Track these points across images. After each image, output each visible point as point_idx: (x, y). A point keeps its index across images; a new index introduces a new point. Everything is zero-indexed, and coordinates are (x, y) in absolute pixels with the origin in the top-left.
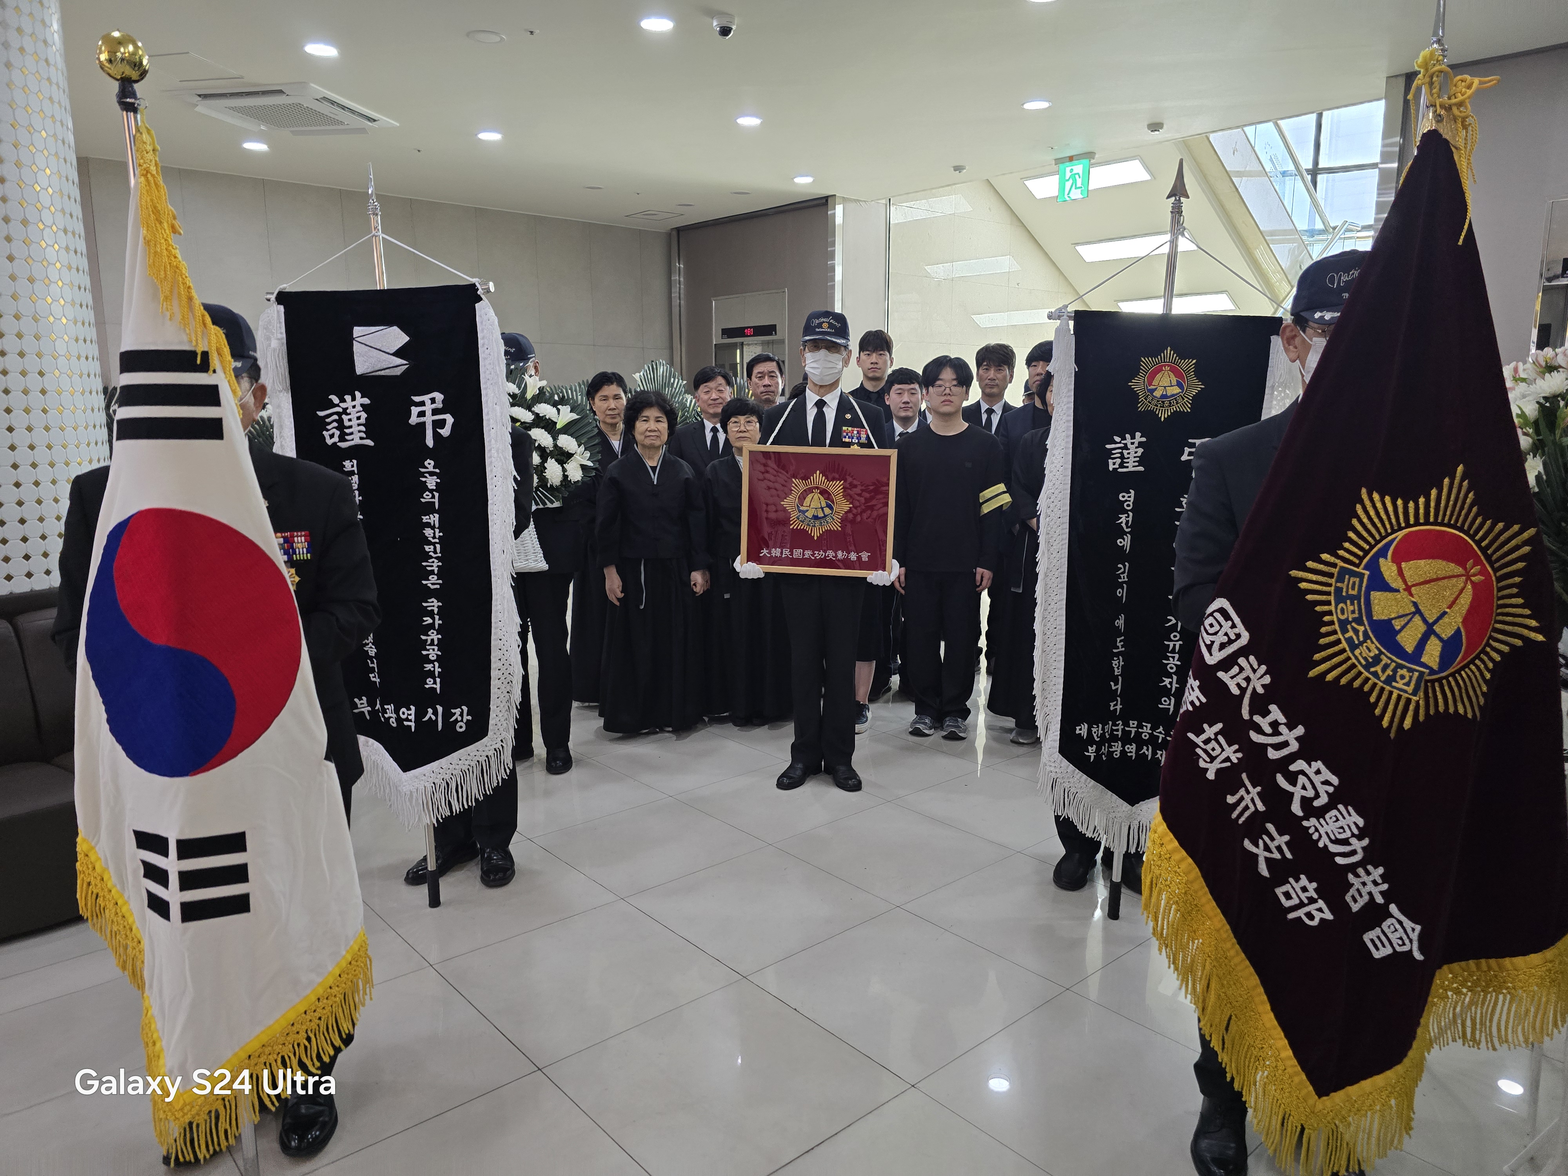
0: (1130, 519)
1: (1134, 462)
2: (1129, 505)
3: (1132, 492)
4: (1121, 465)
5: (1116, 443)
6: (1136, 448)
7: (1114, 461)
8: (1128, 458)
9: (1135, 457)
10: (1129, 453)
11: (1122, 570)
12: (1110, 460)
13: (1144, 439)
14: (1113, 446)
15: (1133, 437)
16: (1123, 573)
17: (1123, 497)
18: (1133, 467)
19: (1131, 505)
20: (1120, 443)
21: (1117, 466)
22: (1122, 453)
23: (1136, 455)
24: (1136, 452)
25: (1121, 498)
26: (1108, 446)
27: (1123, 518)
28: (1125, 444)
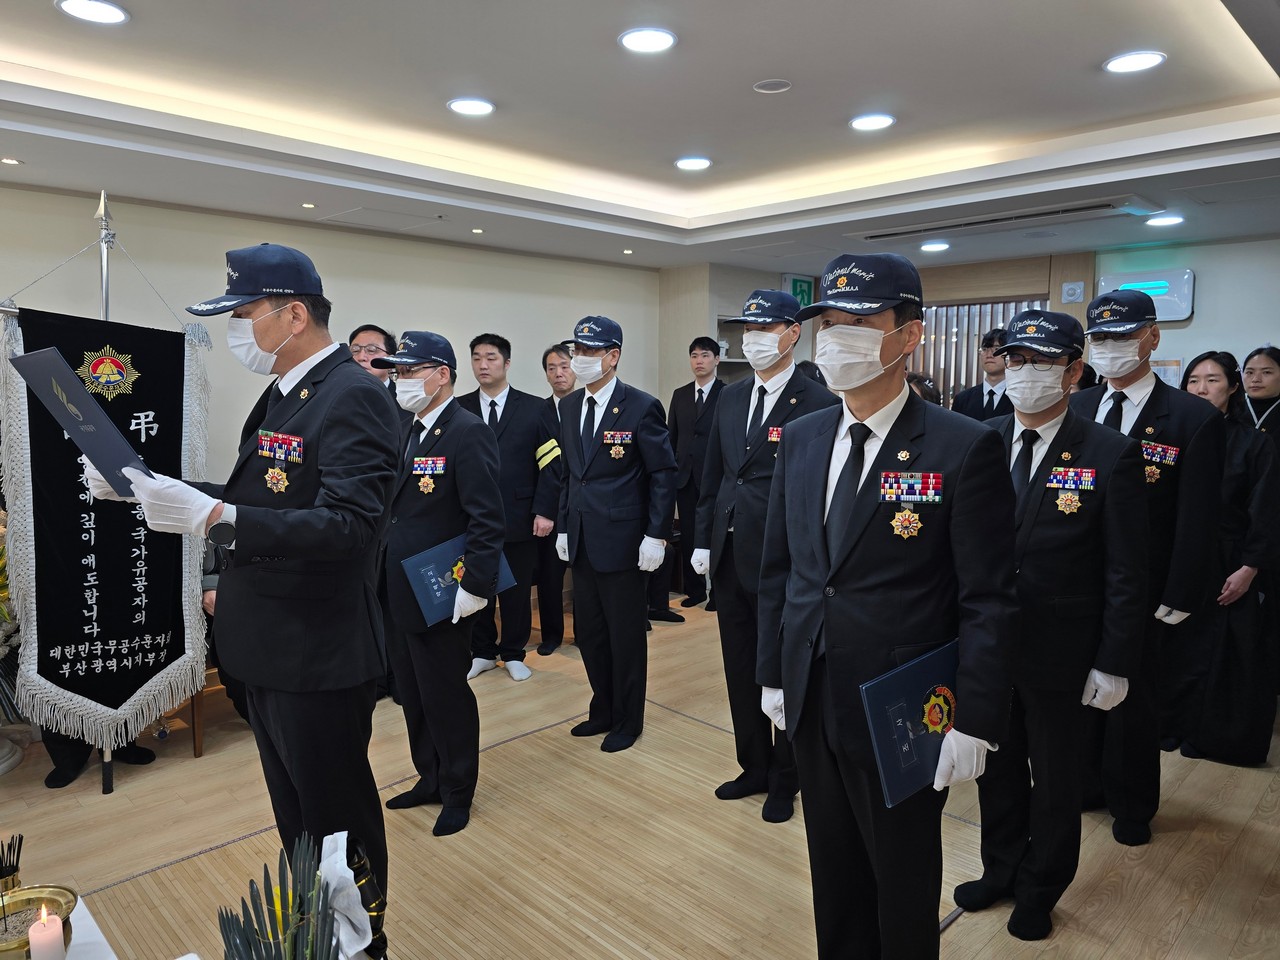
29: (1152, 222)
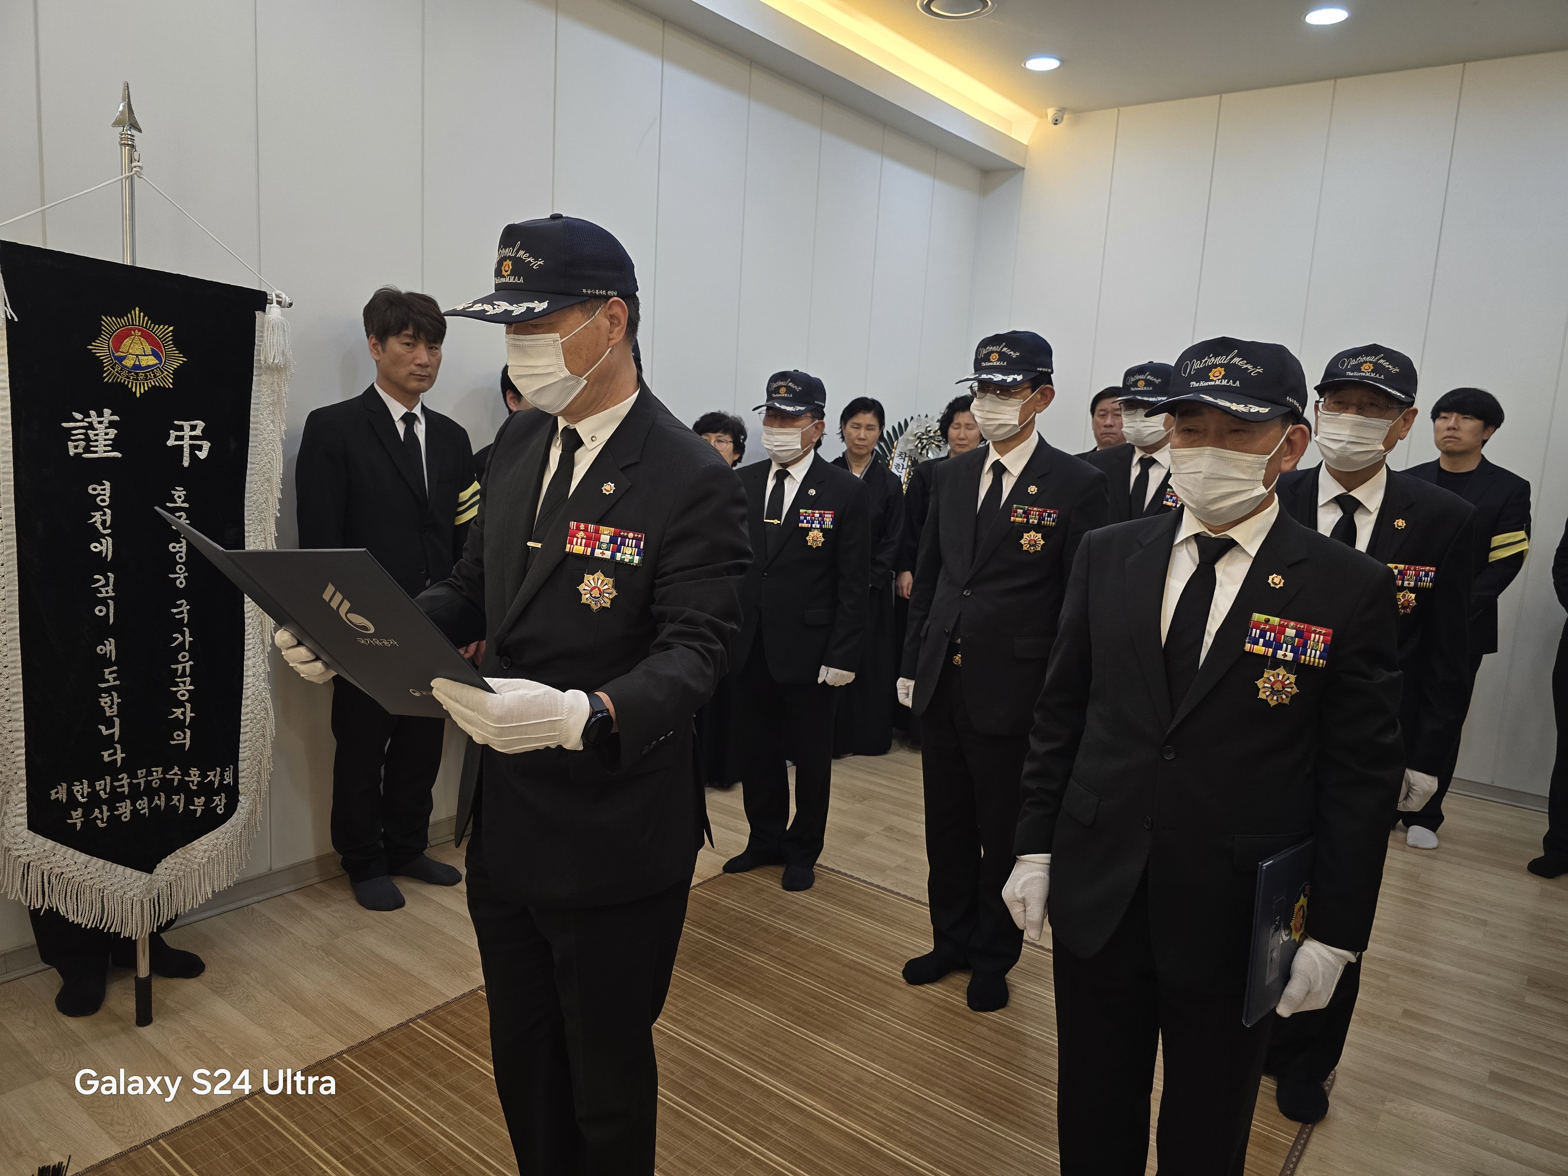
0: (108, 518)
1: (105, 446)
2: (103, 501)
3: (107, 485)
4: (87, 450)
5: (77, 421)
6: (106, 428)
7: (76, 443)
8: (96, 441)
9: (105, 440)
10: (96, 435)
11: (103, 582)
12: (70, 443)
13: (116, 418)
14: (72, 425)
15: (100, 414)
16: (107, 585)
17: (95, 489)
18: (105, 452)
19: (108, 500)
20: (82, 421)
21: (80, 450)
22: (86, 434)
23: (107, 437)
24: (107, 434)
25: (90, 491)
26: (65, 425)
27: (97, 517)
28: (91, 423)
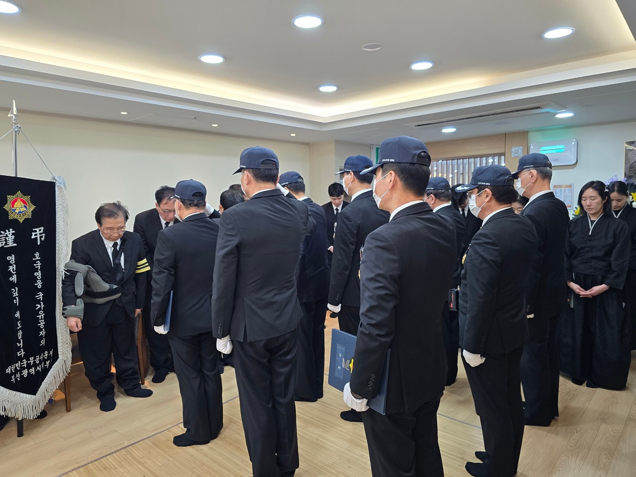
29: (558, 116)
